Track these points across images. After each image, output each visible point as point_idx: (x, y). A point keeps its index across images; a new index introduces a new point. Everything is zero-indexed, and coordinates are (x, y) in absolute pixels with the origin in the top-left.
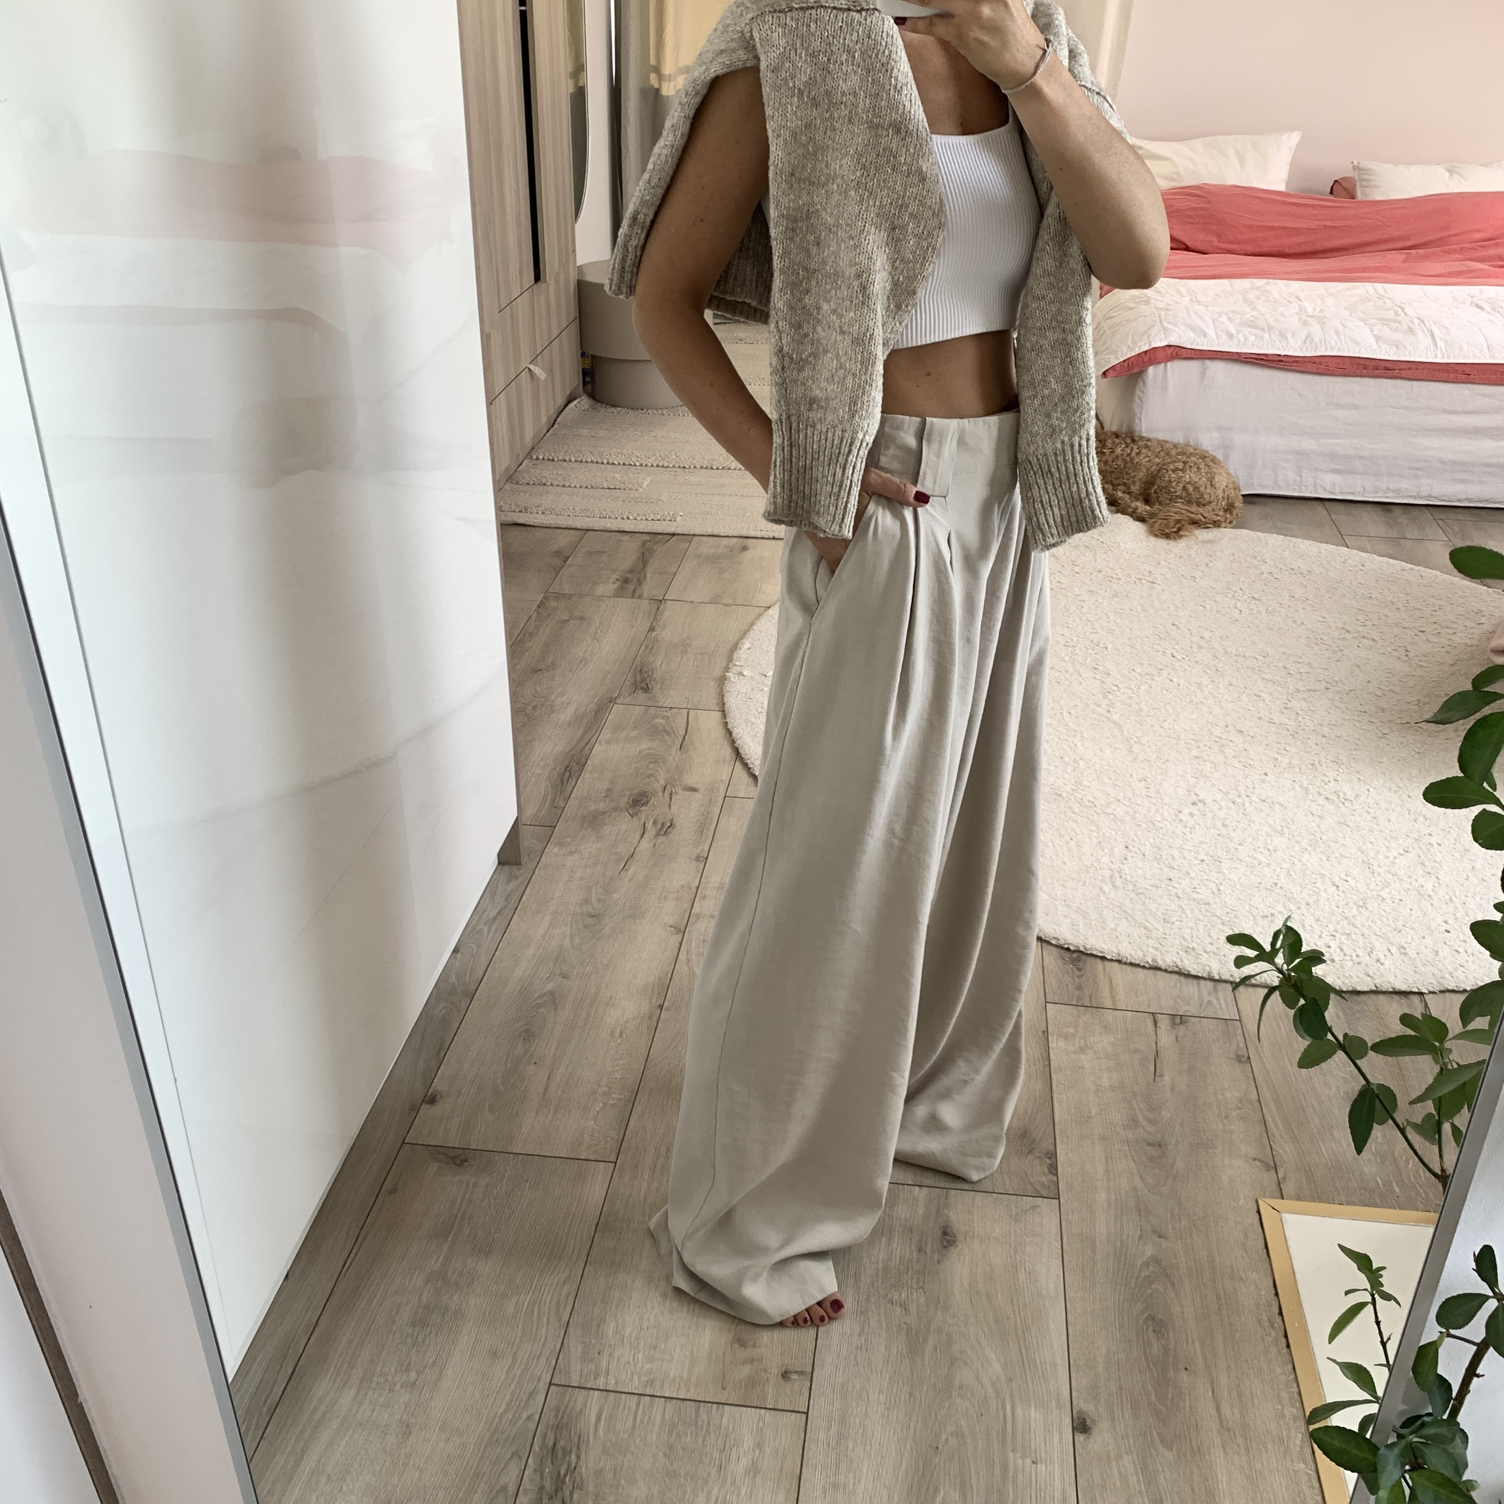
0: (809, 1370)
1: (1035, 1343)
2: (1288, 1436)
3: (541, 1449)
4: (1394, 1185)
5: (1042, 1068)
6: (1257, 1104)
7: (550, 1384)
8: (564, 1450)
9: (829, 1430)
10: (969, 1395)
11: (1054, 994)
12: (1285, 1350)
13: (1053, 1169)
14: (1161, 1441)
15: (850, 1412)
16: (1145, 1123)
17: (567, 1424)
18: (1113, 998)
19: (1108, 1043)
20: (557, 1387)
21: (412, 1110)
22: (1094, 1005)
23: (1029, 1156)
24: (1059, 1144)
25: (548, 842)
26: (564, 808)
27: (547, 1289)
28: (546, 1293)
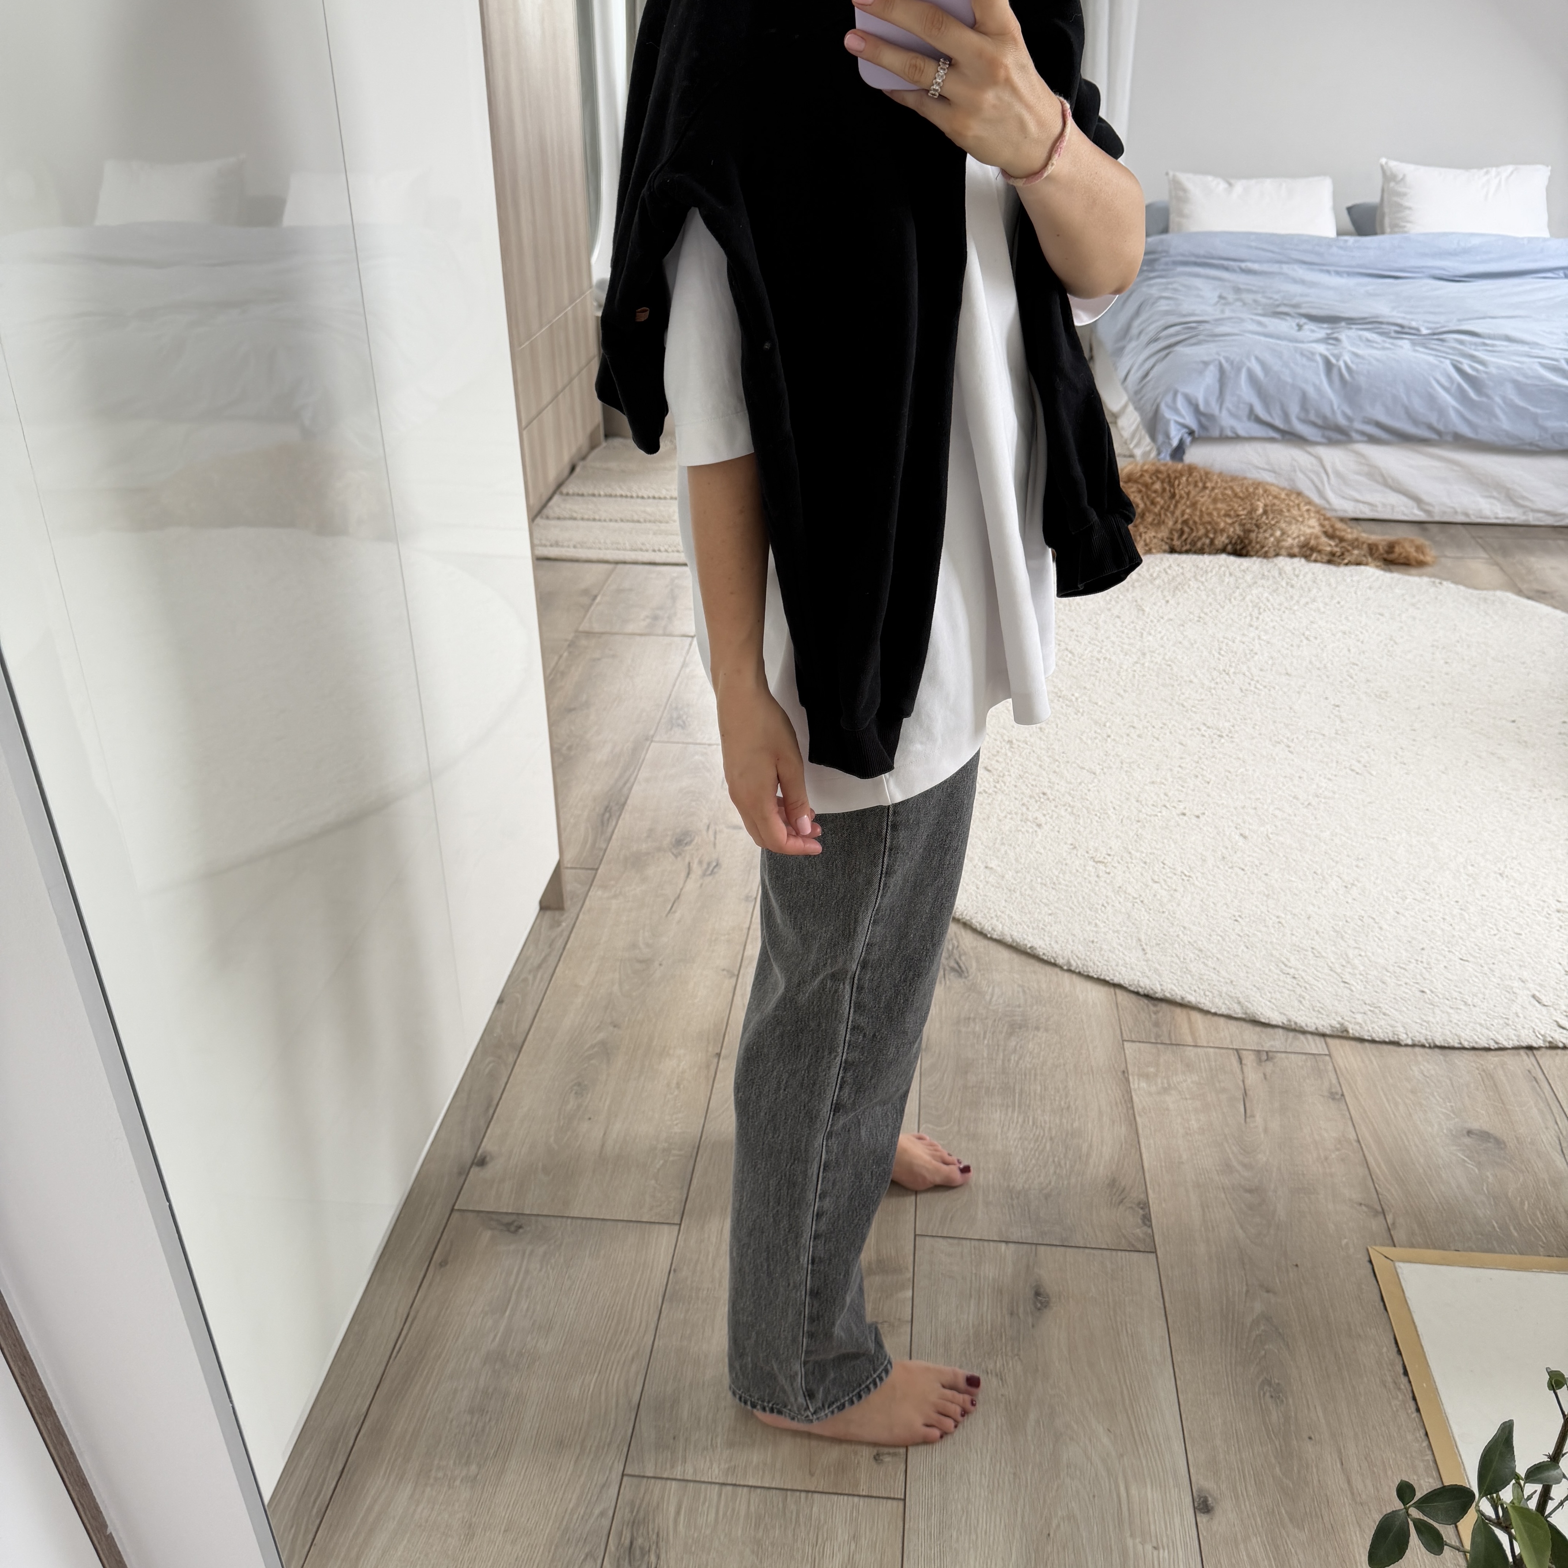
1: (1144, 1412)
3: (617, 1549)
4: (1512, 1228)
5: (1125, 1111)
6: (1355, 1144)
7: (623, 1475)
8: (642, 1549)
9: (929, 1518)
10: (1078, 1473)
11: (1130, 1031)
12: (1415, 1415)
13: (1147, 1219)
14: (1291, 1520)
15: (951, 1496)
16: (1239, 1168)
17: (644, 1519)
18: (1193, 1034)
19: (1192, 1082)
20: (630, 1479)
21: (460, 1174)
22: (1174, 1042)
23: (1121, 1207)
24: (1150, 1192)
25: (591, 885)
26: (605, 850)
27: (614, 1367)
28: (613, 1372)
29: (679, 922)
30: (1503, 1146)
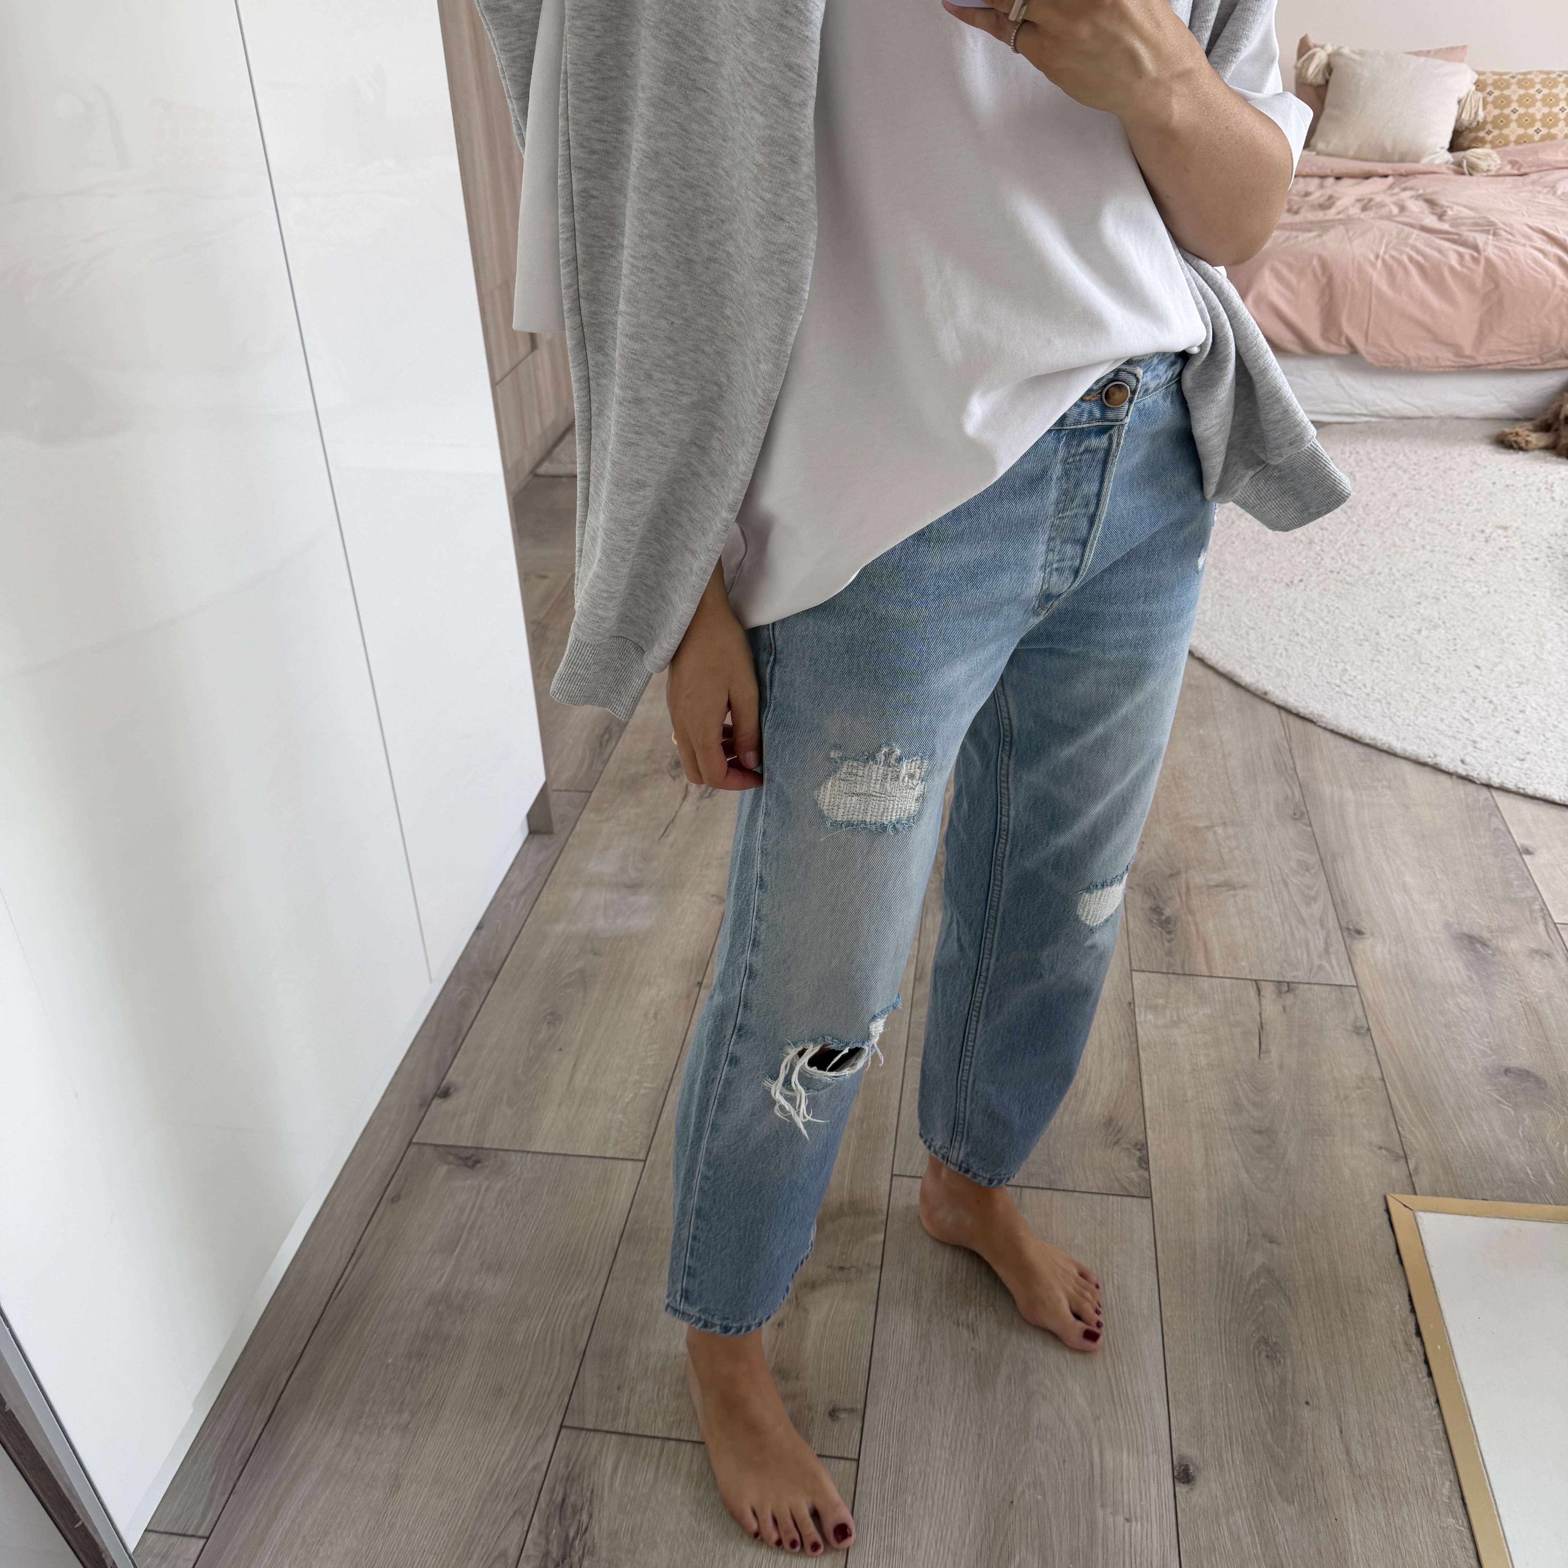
0: (860, 1406)
1: (1126, 1372)
2: (1434, 1485)
3: (548, 1505)
4: (1548, 1177)
5: (1128, 1047)
6: (1380, 1083)
7: (561, 1427)
8: (574, 1507)
9: (884, 1480)
10: (1049, 1436)
11: (1140, 960)
12: (1426, 1379)
13: (1144, 1162)
14: (1280, 1493)
15: (909, 1458)
16: (1249, 1107)
17: (579, 1474)
18: (1208, 964)
19: (1204, 1015)
20: (569, 1431)
21: (422, 1105)
22: (1187, 972)
23: (1116, 1148)
24: (1150, 1133)
25: (584, 808)
26: (602, 772)
27: (563, 1311)
28: (560, 1318)
29: (671, 846)
30: (1543, 1086)
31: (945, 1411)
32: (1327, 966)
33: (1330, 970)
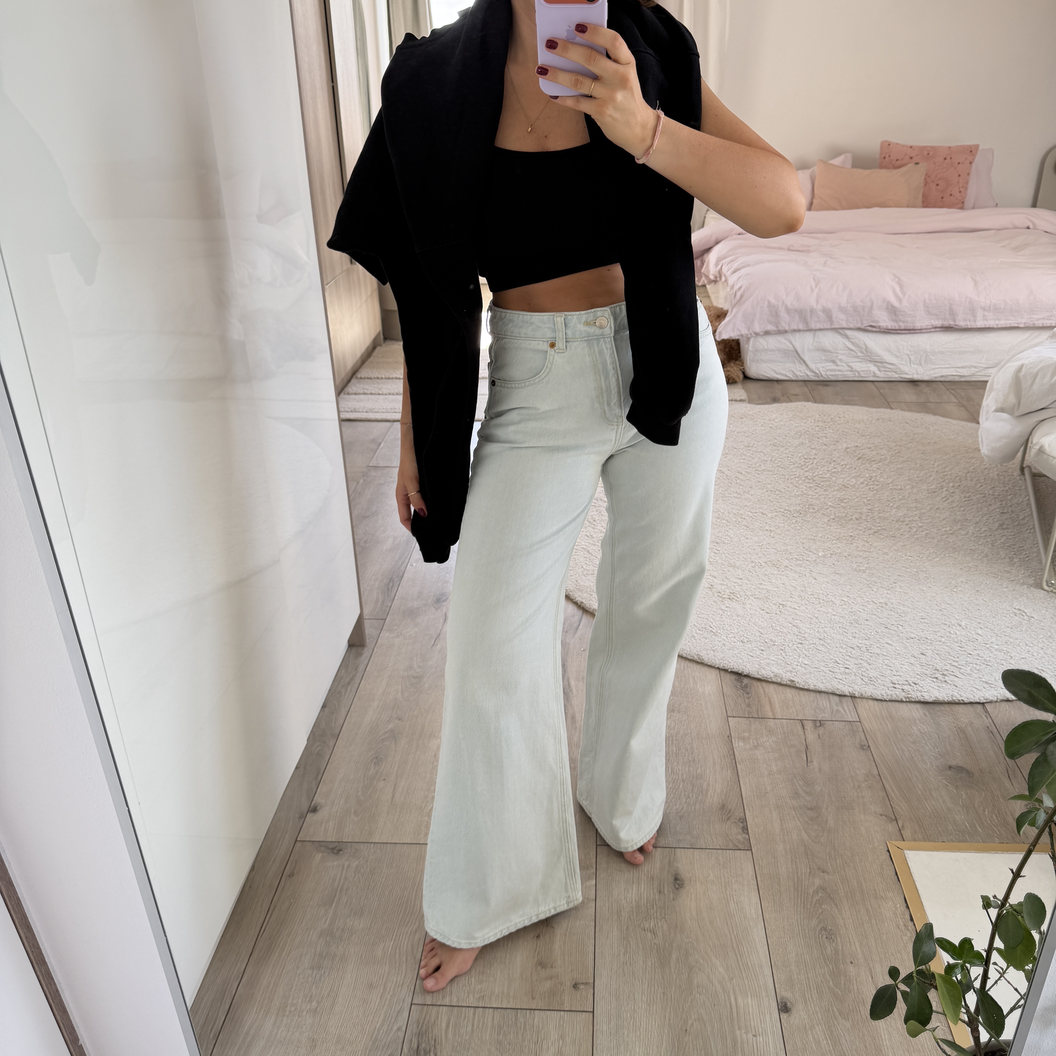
0: (591, 981)
1: (746, 950)
3: (409, 1051)
4: (978, 827)
5: (730, 761)
6: (878, 777)
7: (411, 1004)
8: (425, 1050)
9: (610, 1023)
10: (704, 991)
11: (732, 711)
13: (745, 829)
14: (840, 1015)
15: (623, 1009)
16: (804, 795)
17: (426, 1031)
18: (772, 710)
19: (772, 741)
20: (416, 1006)
21: (300, 818)
22: (760, 717)
23: (728, 822)
24: (747, 811)
25: (382, 630)
26: (391, 607)
27: (404, 936)
28: (403, 940)
29: (440, 652)
30: (971, 775)
31: (642, 981)
32: (842, 711)
33: (844, 713)
